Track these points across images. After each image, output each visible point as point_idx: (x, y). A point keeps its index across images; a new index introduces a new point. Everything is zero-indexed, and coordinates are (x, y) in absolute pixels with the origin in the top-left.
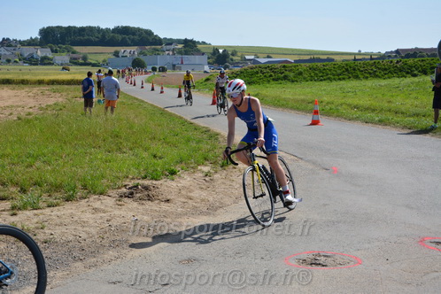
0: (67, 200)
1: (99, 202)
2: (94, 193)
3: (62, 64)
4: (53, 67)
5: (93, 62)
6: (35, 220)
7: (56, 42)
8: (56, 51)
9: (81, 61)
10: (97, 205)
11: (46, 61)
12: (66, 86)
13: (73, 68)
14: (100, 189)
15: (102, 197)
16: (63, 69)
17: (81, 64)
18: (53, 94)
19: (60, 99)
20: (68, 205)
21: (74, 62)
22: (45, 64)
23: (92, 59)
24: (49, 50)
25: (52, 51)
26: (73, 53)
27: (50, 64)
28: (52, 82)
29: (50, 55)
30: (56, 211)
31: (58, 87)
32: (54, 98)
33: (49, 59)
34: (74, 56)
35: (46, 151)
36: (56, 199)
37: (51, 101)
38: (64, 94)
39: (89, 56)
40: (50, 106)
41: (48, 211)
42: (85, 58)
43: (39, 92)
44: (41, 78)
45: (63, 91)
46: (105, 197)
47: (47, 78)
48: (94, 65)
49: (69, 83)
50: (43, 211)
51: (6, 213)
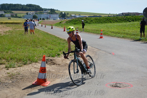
0: (24, 64)
1: (36, 65)
2: (33, 62)
3: (8, 17)
4: (5, 18)
5: (19, 16)
6: (15, 71)
7: (6, 9)
8: (6, 12)
9: (15, 16)
10: (35, 66)
11: (2, 16)
12: (11, 25)
13: (12, 18)
14: (35, 60)
15: (36, 63)
16: (9, 18)
17: (15, 17)
18: (7, 27)
19: (10, 29)
20: (25, 66)
21: (12, 16)
22: (2, 17)
23: (19, 15)
24: (3, 12)
25: (5, 12)
26: (12, 13)
27: (4, 17)
28: (6, 23)
29: (4, 14)
30: (22, 68)
31: (9, 25)
32: (8, 29)
33: (3, 15)
34: (12, 14)
35: (11, 47)
36: (20, 64)
37: (7, 30)
38: (11, 27)
39: (18, 14)
40: (7, 31)
41: (19, 68)
42: (16, 15)
43: (2, 27)
44: (2, 21)
45: (10, 26)
46: (38, 63)
47: (4, 22)
48: (19, 17)
49: (12, 23)
50: (17, 68)
51: (4, 69)
